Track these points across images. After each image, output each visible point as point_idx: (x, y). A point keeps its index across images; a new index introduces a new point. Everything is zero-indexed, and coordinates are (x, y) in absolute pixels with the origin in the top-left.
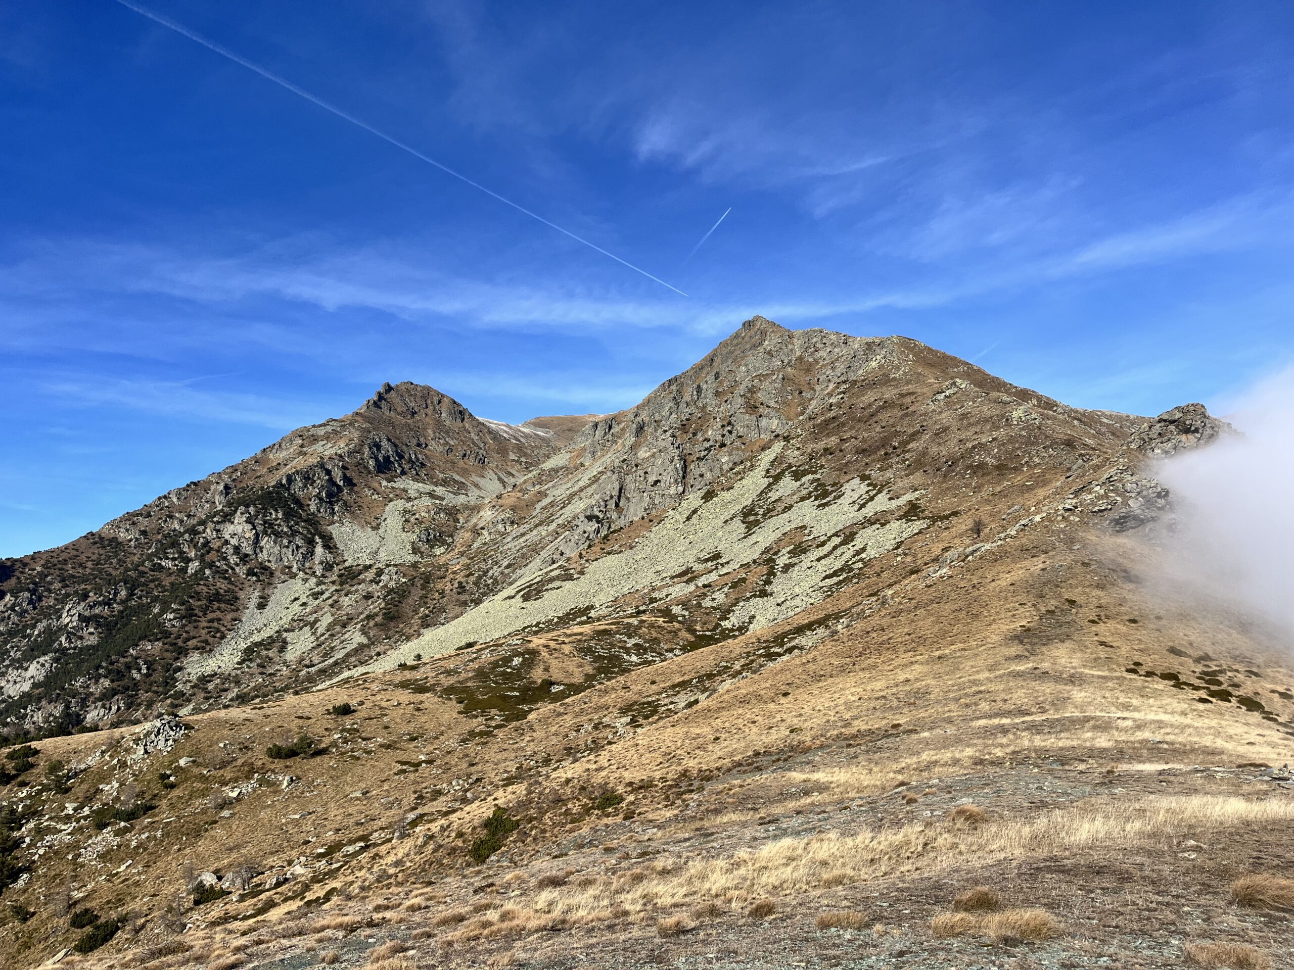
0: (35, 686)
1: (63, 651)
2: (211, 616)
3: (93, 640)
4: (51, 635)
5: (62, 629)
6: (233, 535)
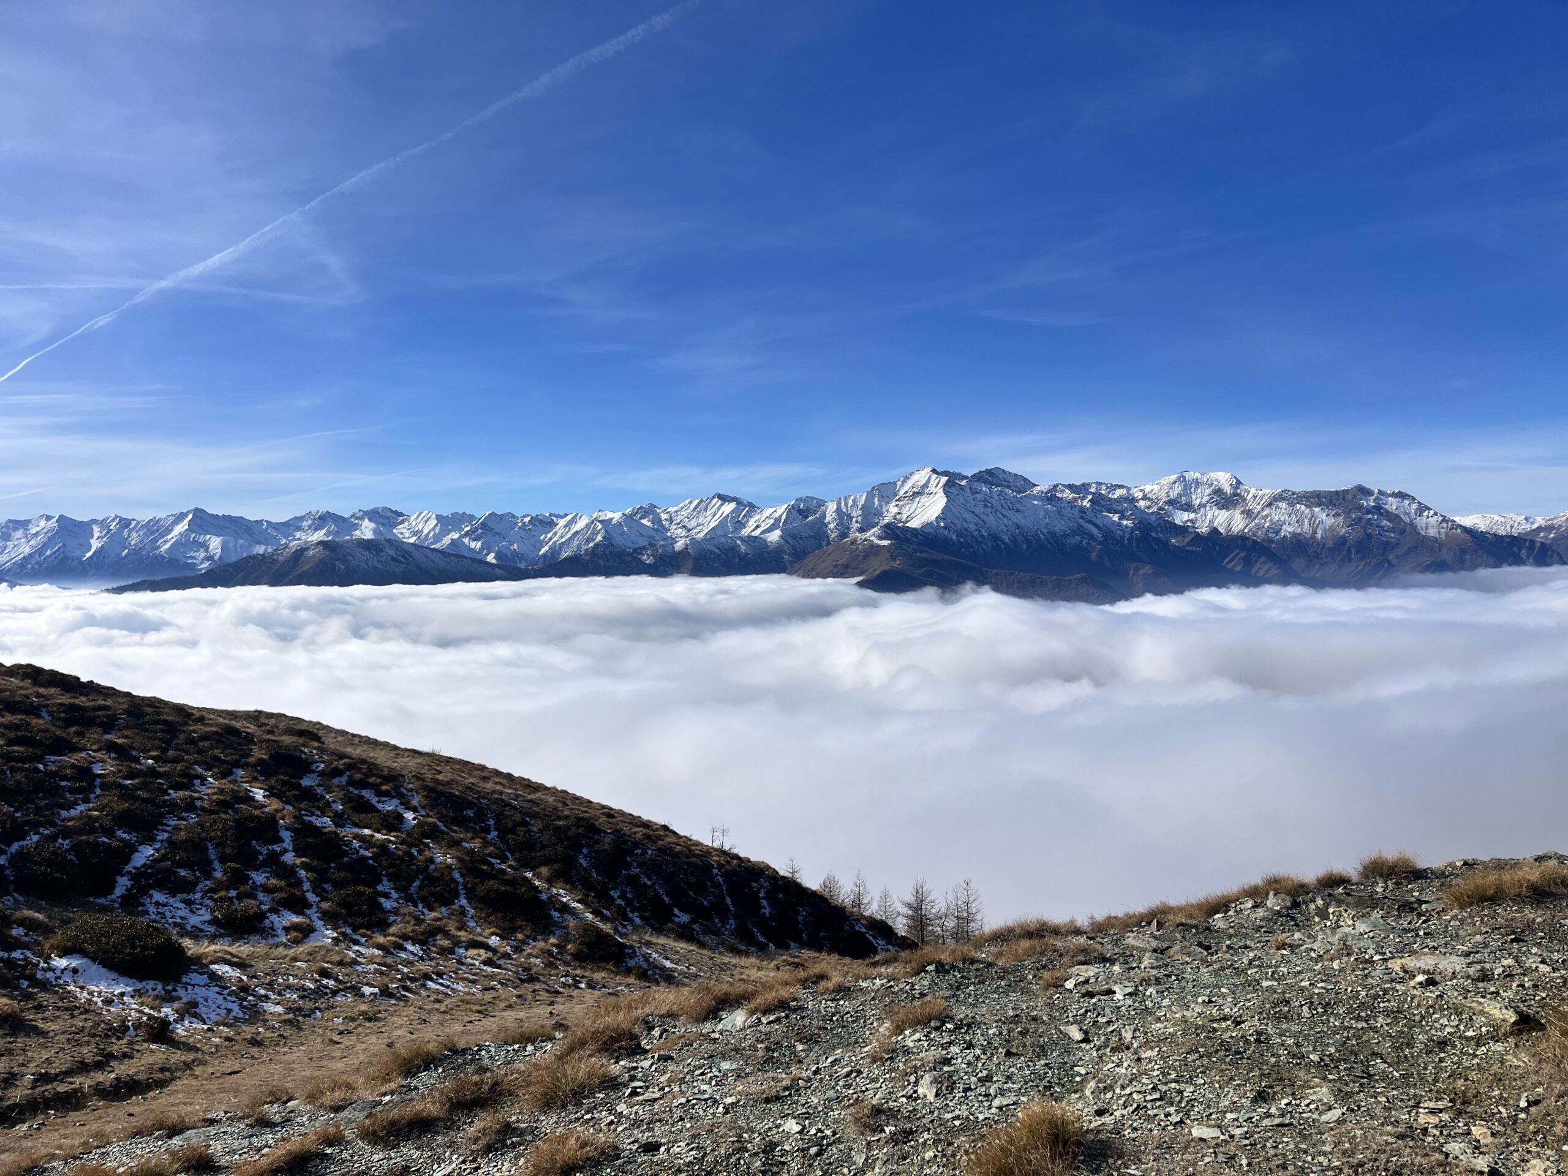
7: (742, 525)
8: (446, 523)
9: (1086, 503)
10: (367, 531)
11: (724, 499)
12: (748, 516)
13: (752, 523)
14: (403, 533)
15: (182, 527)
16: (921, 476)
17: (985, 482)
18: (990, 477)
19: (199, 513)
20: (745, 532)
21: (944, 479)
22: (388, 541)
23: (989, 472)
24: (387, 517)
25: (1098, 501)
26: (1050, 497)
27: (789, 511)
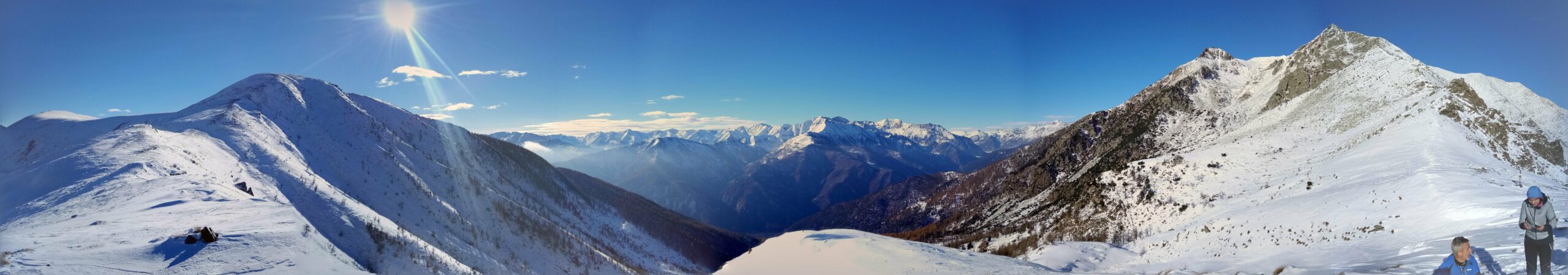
0: (1118, 145)
1: (1124, 135)
2: (1161, 126)
3: (1131, 132)
4: (1121, 131)
5: (1123, 129)
6: (1165, 101)
7: (768, 132)
8: (689, 132)
9: (863, 127)
10: (669, 135)
11: (763, 125)
12: (770, 129)
13: (771, 132)
14: (678, 135)
15: (626, 134)
16: (818, 119)
17: (837, 121)
18: (837, 119)
19: (630, 130)
20: (769, 134)
21: (825, 120)
22: (675, 138)
23: (837, 118)
24: (673, 131)
25: (866, 126)
26: (854, 125)
27: (782, 128)
